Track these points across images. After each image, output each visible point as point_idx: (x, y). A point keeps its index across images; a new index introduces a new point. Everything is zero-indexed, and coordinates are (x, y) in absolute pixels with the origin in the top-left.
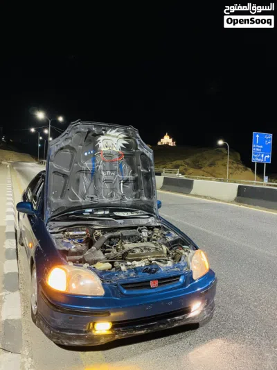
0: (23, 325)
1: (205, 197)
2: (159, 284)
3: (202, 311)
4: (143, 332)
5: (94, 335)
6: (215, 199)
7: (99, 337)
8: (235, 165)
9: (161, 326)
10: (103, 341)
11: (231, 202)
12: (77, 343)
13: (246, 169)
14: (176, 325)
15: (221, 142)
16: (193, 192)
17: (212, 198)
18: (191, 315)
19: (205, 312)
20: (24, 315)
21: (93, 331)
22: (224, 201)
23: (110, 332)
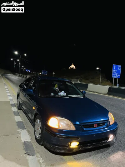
0: (33, 144)
1: (93, 92)
2: (98, 126)
4: (91, 147)
5: (71, 148)
6: (98, 93)
11: (106, 94)
12: (63, 151)
16: (88, 89)
20: (32, 140)
21: (70, 146)
22: (102, 94)
23: (77, 147)
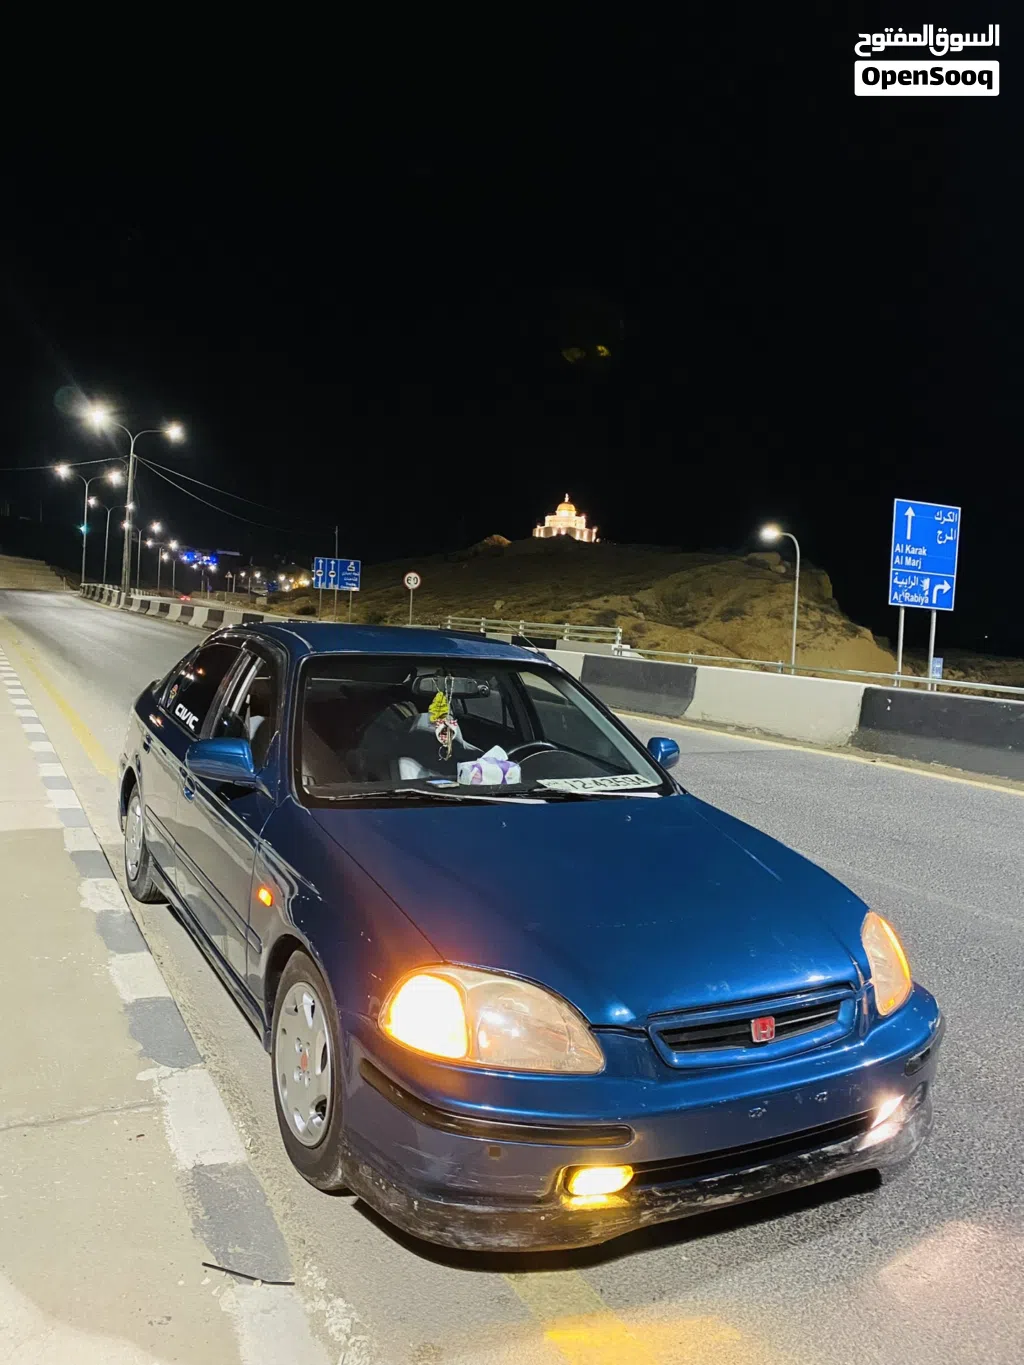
0: (266, 1184)
1: (741, 729)
2: (779, 1031)
3: (905, 1125)
5: (572, 1213)
6: (779, 737)
7: (586, 1218)
8: (816, 616)
9: (786, 1179)
10: (598, 1234)
11: (839, 748)
12: (509, 1241)
13: (855, 632)
14: (831, 1174)
15: (771, 533)
16: (693, 710)
17: (767, 735)
18: (874, 1137)
19: (912, 1130)
20: (255, 1149)
21: (565, 1200)
22: (811, 744)
23: (620, 1202)
